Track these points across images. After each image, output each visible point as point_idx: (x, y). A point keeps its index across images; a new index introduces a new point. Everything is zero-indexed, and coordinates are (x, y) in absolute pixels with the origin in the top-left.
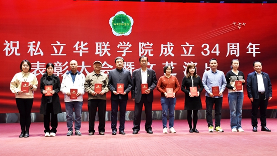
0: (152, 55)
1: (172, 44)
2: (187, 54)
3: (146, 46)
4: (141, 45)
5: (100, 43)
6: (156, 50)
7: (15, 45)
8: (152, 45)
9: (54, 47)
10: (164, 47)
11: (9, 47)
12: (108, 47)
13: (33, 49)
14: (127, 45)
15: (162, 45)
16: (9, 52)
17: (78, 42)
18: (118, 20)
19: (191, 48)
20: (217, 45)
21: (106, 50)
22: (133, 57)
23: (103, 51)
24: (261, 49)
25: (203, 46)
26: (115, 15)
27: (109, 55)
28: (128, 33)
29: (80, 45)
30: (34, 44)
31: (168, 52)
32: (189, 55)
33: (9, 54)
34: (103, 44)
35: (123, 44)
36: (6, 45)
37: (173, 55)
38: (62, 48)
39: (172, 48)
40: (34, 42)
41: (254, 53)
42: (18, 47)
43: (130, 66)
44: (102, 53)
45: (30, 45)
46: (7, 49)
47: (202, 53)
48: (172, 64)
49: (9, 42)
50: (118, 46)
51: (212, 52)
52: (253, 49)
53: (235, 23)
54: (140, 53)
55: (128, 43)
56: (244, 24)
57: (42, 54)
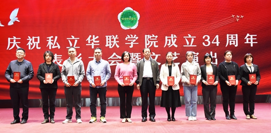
0: (157, 46)
1: (175, 36)
2: (190, 44)
3: (152, 38)
4: (147, 37)
5: (110, 37)
6: (161, 41)
7: (36, 40)
8: (157, 37)
9: (69, 41)
10: (168, 39)
11: (32, 42)
12: (117, 40)
14: (134, 37)
15: (166, 37)
16: (32, 46)
17: (90, 36)
18: (125, 15)
19: (193, 40)
20: (217, 37)
21: (115, 42)
23: (112, 43)
24: (258, 39)
25: (204, 37)
26: (123, 11)
27: (118, 46)
28: (134, 27)
29: (92, 38)
30: (52, 39)
31: (171, 43)
32: (191, 46)
33: (31, 48)
34: (112, 37)
35: (131, 37)
36: (29, 40)
37: (176, 46)
38: (76, 41)
39: (175, 40)
40: (52, 37)
41: (252, 43)
42: (39, 42)
43: (137, 56)
44: (112, 46)
45: (48, 39)
46: (29, 44)
47: (204, 43)
48: (175, 54)
49: (31, 38)
50: (126, 39)
51: (213, 43)
52: (250, 40)
53: (233, 16)
54: (146, 45)
55: (135, 36)
56: (242, 17)
57: (59, 47)
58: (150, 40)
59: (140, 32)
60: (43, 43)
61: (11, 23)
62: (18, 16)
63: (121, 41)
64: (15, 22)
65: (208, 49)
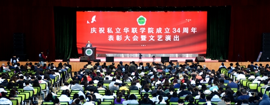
0: (153, 33)
1: (161, 28)
4: (149, 29)
5: (134, 28)
6: (155, 30)
7: (103, 29)
8: (153, 29)
9: (116, 30)
11: (101, 30)
13: (109, 30)
14: (144, 29)
15: (157, 29)
17: (125, 28)
18: (140, 19)
19: (168, 30)
20: (179, 29)
21: (136, 31)
22: (146, 33)
24: (197, 30)
25: (173, 29)
26: (139, 17)
28: (144, 24)
31: (159, 31)
32: (168, 32)
33: (101, 33)
35: (142, 28)
37: (161, 33)
38: (119, 30)
39: (161, 30)
40: (109, 28)
44: (134, 32)
47: (173, 32)
48: (161, 36)
49: (101, 28)
50: (140, 29)
51: (177, 31)
52: (194, 30)
53: (187, 20)
54: (149, 32)
56: (191, 20)
57: (112, 32)
58: (150, 30)
59: (146, 27)
60: (106, 31)
61: (92, 22)
62: (96, 19)
63: (138, 30)
64: (94, 22)
65: (175, 34)
